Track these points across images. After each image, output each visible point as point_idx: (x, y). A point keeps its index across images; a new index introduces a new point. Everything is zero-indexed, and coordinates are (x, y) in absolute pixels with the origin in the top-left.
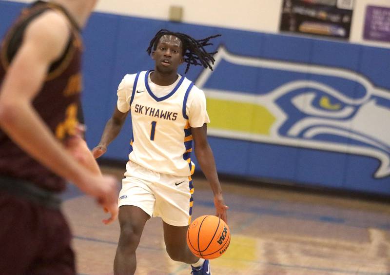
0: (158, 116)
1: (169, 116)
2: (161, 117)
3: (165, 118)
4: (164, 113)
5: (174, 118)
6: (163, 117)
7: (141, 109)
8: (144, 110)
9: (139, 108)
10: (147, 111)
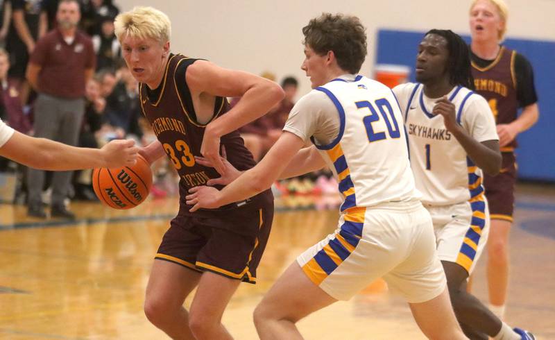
0: (430, 136)
1: (441, 134)
2: (433, 137)
3: (437, 138)
4: (436, 131)
5: (448, 137)
6: (435, 137)
7: (414, 129)
8: (417, 130)
9: (412, 127)
10: (420, 130)
